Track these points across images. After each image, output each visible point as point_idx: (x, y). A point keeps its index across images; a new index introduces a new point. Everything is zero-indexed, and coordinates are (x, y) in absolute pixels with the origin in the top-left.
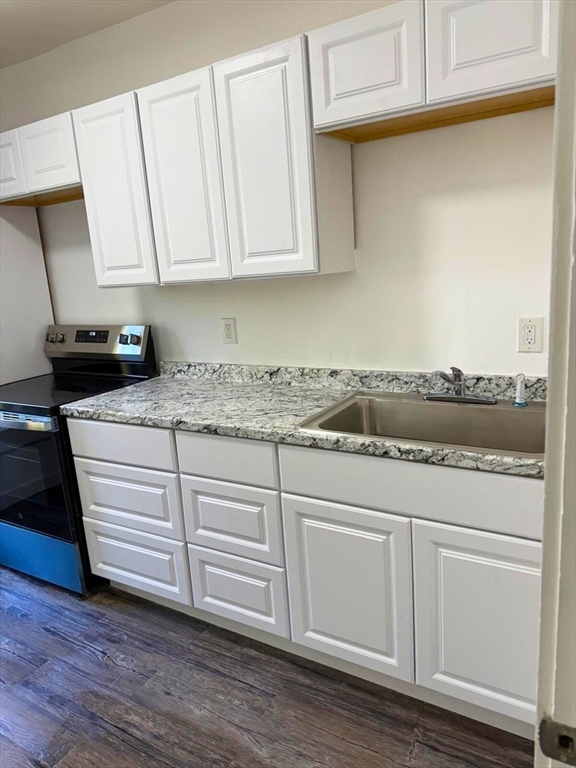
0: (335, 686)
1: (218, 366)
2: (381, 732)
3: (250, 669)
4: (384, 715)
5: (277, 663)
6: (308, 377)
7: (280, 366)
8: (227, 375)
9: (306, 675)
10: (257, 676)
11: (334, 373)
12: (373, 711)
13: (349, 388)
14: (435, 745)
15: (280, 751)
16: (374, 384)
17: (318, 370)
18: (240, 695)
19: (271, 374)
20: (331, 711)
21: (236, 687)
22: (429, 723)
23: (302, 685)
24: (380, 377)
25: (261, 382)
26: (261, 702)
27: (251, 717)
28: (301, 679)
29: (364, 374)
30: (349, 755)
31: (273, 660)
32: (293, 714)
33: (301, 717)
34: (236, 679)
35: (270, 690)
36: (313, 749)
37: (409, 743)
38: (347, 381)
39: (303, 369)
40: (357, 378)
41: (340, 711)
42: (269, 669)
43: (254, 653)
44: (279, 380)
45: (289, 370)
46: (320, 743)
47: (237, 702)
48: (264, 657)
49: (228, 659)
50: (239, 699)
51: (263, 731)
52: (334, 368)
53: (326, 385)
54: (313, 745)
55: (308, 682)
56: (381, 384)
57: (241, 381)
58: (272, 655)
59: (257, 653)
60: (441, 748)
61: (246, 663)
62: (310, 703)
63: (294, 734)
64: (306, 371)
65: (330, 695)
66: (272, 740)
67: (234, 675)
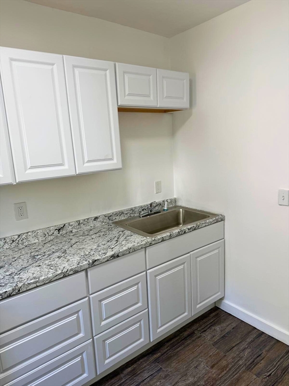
0: (166, 346)
1: (17, 237)
2: (193, 341)
3: (139, 374)
4: (186, 338)
5: (141, 362)
6: (82, 225)
7: (65, 223)
8: (25, 241)
9: (155, 354)
10: (145, 372)
11: (96, 218)
12: (183, 340)
13: (103, 223)
14: (203, 330)
15: (192, 373)
16: (114, 218)
17: (88, 219)
18: (155, 380)
19: (59, 230)
20: (178, 352)
21: (148, 382)
22: (194, 327)
23: (159, 357)
24: (117, 214)
25: (52, 237)
26: (162, 374)
27: (170, 380)
28: (155, 356)
29: (110, 215)
30: (200, 353)
31: (139, 362)
32: (175, 364)
33: (177, 362)
34: (143, 381)
35: (157, 369)
36: (194, 362)
37: (201, 336)
38: (102, 220)
39: (79, 221)
40: (107, 218)
41: (179, 349)
42: (144, 366)
43: (129, 369)
44: (64, 232)
45: (71, 224)
46: (193, 359)
47: (158, 383)
48: (135, 366)
49: (127, 381)
50: (157, 382)
51: (179, 377)
52: (96, 216)
53: (92, 225)
54: (192, 362)
55: (159, 354)
56: (117, 218)
57: (37, 241)
58: (135, 362)
59: (130, 368)
60: (205, 329)
61: (134, 374)
62: (171, 357)
63: (185, 367)
64: (81, 221)
65: (169, 350)
66: (186, 375)
67: (140, 381)
